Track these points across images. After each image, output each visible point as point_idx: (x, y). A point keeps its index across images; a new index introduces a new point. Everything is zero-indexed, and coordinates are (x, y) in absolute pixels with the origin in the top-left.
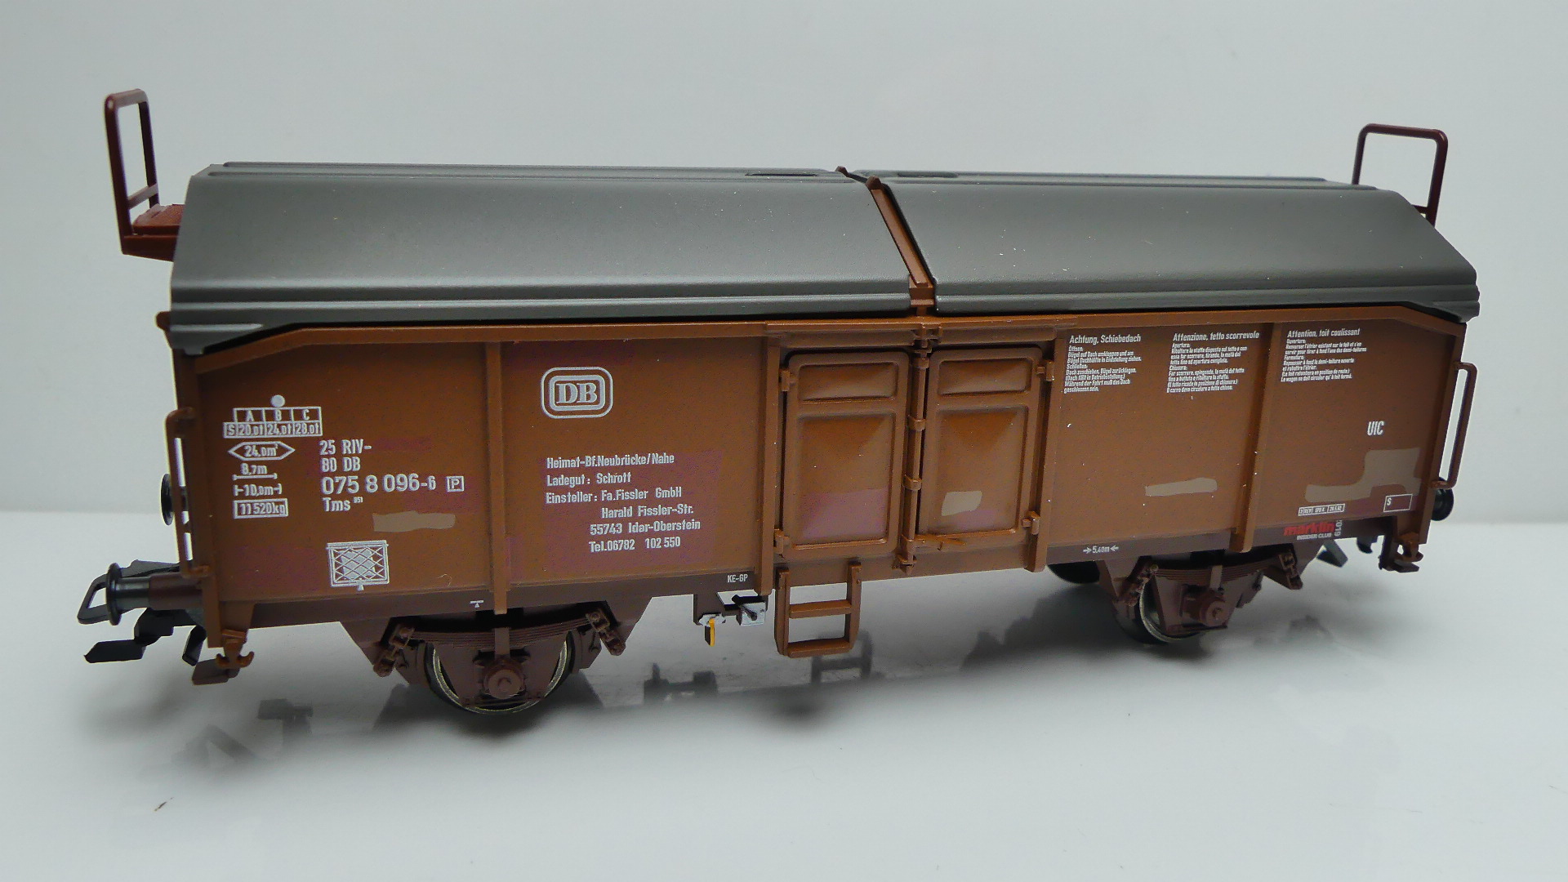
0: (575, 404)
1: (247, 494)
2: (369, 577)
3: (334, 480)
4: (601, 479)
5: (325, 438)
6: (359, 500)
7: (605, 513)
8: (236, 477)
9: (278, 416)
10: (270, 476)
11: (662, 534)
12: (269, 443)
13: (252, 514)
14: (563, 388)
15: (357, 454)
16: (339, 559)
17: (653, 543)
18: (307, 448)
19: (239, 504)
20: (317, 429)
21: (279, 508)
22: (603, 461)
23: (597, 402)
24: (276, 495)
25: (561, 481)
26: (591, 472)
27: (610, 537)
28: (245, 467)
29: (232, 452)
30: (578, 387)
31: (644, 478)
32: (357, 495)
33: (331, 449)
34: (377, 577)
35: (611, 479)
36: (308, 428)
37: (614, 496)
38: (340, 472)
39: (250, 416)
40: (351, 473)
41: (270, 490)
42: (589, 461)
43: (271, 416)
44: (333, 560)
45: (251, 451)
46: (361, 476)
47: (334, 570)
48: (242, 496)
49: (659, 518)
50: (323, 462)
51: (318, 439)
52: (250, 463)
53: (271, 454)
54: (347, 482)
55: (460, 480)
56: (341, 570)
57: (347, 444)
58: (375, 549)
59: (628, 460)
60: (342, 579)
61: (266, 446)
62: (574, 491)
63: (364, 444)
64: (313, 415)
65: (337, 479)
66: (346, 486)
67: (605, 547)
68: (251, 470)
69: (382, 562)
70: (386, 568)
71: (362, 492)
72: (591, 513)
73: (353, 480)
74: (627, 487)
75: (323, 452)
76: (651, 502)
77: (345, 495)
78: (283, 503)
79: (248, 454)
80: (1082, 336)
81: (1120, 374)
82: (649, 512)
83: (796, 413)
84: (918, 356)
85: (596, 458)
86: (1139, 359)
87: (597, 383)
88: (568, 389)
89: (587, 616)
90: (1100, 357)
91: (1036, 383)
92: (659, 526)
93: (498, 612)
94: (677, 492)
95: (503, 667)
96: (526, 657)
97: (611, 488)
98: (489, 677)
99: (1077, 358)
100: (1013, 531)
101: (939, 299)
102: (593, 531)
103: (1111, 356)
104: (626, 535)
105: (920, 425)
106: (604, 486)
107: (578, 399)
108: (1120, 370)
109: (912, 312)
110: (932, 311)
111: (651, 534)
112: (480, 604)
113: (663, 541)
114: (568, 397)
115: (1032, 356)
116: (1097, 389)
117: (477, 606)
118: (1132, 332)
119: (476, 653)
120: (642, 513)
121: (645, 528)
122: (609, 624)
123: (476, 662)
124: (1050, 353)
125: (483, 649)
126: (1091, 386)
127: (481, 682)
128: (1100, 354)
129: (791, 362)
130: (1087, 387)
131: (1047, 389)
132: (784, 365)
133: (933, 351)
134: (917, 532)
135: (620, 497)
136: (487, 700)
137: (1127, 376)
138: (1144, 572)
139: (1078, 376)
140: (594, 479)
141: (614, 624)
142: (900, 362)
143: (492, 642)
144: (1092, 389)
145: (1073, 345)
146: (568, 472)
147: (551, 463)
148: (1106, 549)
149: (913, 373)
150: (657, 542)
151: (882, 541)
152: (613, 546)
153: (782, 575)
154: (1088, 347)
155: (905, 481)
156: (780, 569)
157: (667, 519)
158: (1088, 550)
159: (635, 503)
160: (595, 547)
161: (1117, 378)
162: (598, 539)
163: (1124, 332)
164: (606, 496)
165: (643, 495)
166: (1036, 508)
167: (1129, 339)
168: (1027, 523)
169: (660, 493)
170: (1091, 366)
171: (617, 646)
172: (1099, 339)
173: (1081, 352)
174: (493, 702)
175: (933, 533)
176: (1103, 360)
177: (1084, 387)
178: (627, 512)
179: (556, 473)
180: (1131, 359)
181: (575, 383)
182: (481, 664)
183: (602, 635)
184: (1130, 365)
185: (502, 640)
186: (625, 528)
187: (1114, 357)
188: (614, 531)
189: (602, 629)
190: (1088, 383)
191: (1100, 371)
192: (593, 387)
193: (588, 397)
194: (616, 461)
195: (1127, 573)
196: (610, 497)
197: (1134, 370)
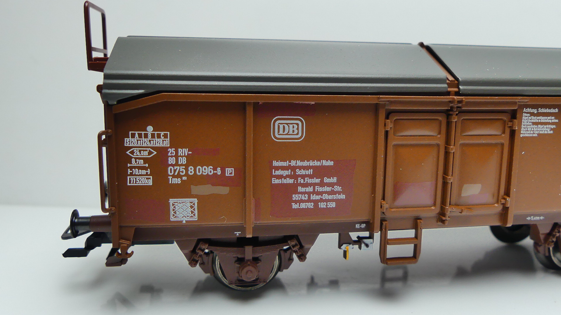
0: (287, 134)
1: (134, 174)
2: (188, 216)
3: (174, 168)
4: (298, 172)
5: (171, 147)
6: (185, 178)
7: (300, 189)
8: (129, 165)
9: (150, 136)
10: (145, 165)
11: (327, 201)
12: (145, 149)
13: (136, 183)
14: (281, 126)
15: (185, 156)
16: (175, 207)
17: (322, 205)
18: (162, 152)
19: (130, 178)
20: (166, 143)
21: (148, 181)
22: (299, 163)
23: (298, 134)
24: (147, 174)
25: (279, 172)
26: (294, 168)
27: (302, 201)
28: (133, 160)
29: (128, 153)
30: (289, 126)
31: (320, 172)
32: (184, 176)
33: (173, 153)
34: (192, 217)
35: (303, 172)
36: (163, 142)
37: (304, 181)
38: (177, 164)
39: (137, 135)
40: (182, 165)
41: (144, 172)
42: (293, 163)
43: (146, 136)
44: (172, 207)
45: (137, 153)
46: (187, 166)
47: (172, 213)
48: (131, 174)
49: (325, 192)
50: (169, 159)
51: (168, 148)
52: (136, 159)
53: (145, 154)
54: (180, 169)
55: (232, 170)
56: (175, 213)
57: (180, 151)
58: (191, 203)
59: (312, 163)
60: (175, 217)
61: (144, 150)
62: (285, 178)
63: (188, 151)
64: (165, 136)
65: (175, 168)
66: (179, 171)
67: (299, 206)
68: (136, 162)
69: (194, 210)
70: (196, 212)
71: (187, 175)
72: (293, 189)
73: (182, 169)
74: (311, 177)
75: (169, 154)
76: (322, 184)
77: (179, 176)
78: (150, 178)
79: (135, 154)
80: (529, 109)
81: (548, 128)
82: (320, 189)
83: (393, 141)
84: (452, 115)
85: (296, 162)
86: (557, 121)
87: (298, 124)
88: (284, 127)
89: (289, 242)
90: (538, 119)
91: (508, 131)
92: (326, 197)
93: (248, 236)
94: (334, 180)
95: (249, 265)
96: (259, 261)
97: (303, 177)
98: (242, 270)
99: (527, 119)
100: (496, 205)
101: (461, 87)
102: (294, 198)
103: (543, 119)
104: (309, 200)
105: (452, 149)
106: (300, 176)
107: (289, 132)
108: (548, 126)
109: (448, 93)
110: (458, 94)
111: (321, 200)
112: (239, 234)
113: (327, 204)
114: (284, 131)
115: (505, 117)
116: (536, 135)
117: (238, 235)
118: (554, 107)
119: (236, 259)
120: (317, 190)
121: (318, 197)
122: (299, 246)
123: (237, 263)
124: (514, 115)
125: (240, 256)
126: (534, 133)
127: (238, 273)
128: (538, 118)
129: (390, 117)
130: (531, 134)
131: (513, 134)
132: (387, 117)
133: (459, 113)
134: (450, 205)
135: (307, 181)
136: (241, 283)
137: (551, 129)
138: (556, 231)
139: (527, 128)
140: (295, 172)
141: (301, 247)
142: (442, 118)
143: (244, 253)
144: (534, 135)
145: (525, 113)
146: (283, 168)
147: (275, 164)
148: (538, 218)
149: (449, 124)
150: (324, 205)
151: (433, 208)
152: (303, 206)
153: (384, 223)
154: (532, 114)
155: (444, 178)
156: (382, 220)
157: (329, 193)
158: (529, 218)
159: (314, 185)
160: (295, 206)
161: (547, 130)
162: (296, 202)
163: (550, 107)
164: (301, 180)
165: (318, 181)
166: (507, 193)
167: (552, 111)
168: (503, 201)
169: (326, 180)
170: (534, 123)
171: (302, 257)
172: (538, 110)
173: (529, 116)
174: (244, 283)
175: (457, 205)
176: (540, 121)
177: (530, 134)
178: (310, 189)
179: (277, 168)
180: (553, 121)
181: (287, 124)
182: (238, 264)
183: (295, 252)
184: (553, 124)
185: (249, 252)
186: (309, 197)
187: (545, 119)
188: (303, 198)
189: (296, 249)
190: (532, 132)
191: (538, 127)
192: (296, 126)
193: (293, 131)
194: (306, 163)
195: (548, 231)
196: (302, 181)
197: (554, 126)
